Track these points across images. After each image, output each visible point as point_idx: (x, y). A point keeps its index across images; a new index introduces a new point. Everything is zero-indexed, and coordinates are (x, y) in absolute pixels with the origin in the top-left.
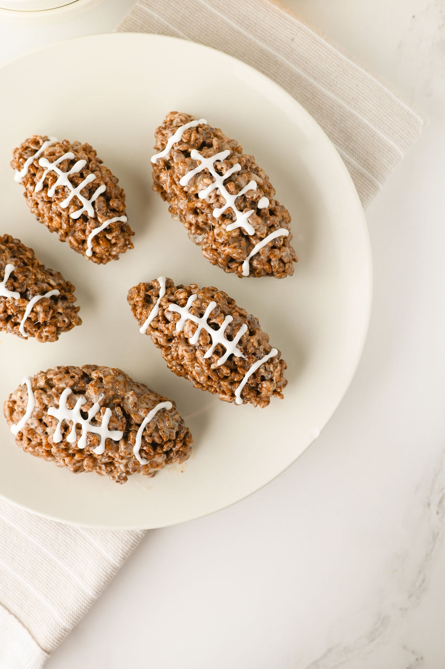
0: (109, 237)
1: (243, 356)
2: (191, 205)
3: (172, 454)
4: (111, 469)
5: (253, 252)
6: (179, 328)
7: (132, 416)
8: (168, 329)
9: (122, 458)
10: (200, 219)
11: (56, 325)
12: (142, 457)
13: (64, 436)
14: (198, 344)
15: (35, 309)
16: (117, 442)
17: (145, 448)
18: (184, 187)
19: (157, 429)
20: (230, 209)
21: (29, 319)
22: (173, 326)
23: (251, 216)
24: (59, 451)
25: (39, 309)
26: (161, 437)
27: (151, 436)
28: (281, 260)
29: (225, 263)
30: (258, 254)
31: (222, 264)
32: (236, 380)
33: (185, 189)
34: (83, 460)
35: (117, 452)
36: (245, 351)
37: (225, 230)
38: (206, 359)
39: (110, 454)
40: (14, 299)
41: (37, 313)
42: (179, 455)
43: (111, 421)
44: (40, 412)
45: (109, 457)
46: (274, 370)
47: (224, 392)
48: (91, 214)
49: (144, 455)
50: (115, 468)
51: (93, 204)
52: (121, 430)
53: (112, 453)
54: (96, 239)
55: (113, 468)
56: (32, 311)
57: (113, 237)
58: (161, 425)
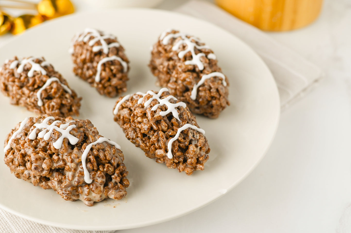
0: (113, 67)
1: (179, 119)
2: (167, 55)
3: (111, 185)
4: (62, 178)
5: (200, 83)
6: (139, 102)
7: (90, 136)
8: (132, 103)
9: (72, 161)
10: (171, 63)
11: (61, 101)
12: (87, 167)
13: (37, 135)
14: (149, 106)
15: (52, 85)
16: (72, 147)
17: (91, 157)
18: (165, 46)
19: (104, 150)
20: (190, 52)
21: (46, 90)
22: (136, 101)
23: (202, 57)
24: (29, 145)
25: (55, 86)
26: (105, 156)
27: (98, 150)
28: (218, 91)
29: (181, 90)
30: (203, 85)
31: (179, 90)
32: (170, 134)
33: (166, 47)
34: (44, 159)
35: (70, 155)
36: (181, 116)
37: (184, 64)
38: (152, 111)
39: (65, 157)
40: (41, 74)
41: (52, 88)
42: (116, 188)
43: (73, 129)
44: (28, 128)
45: (64, 160)
46: (200, 139)
47: (160, 148)
48: (106, 51)
49: (89, 165)
50: (65, 178)
51: (109, 49)
52: (78, 138)
53: (66, 156)
54: (104, 65)
55: (63, 177)
56: (50, 85)
57: (115, 68)
58: (107, 148)
